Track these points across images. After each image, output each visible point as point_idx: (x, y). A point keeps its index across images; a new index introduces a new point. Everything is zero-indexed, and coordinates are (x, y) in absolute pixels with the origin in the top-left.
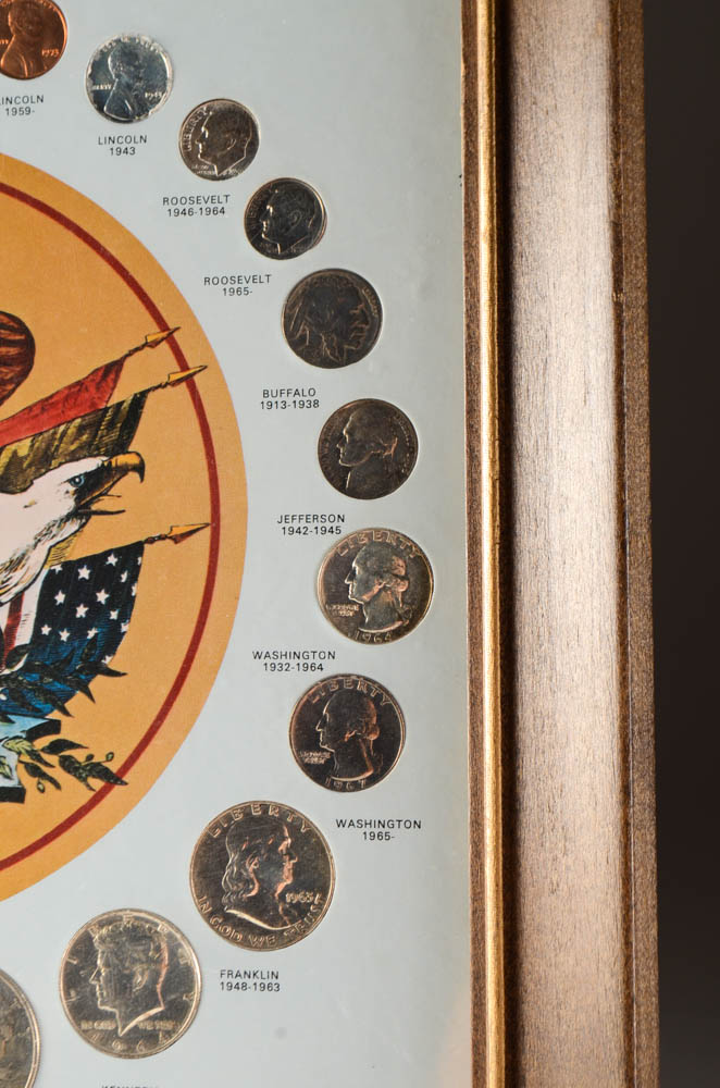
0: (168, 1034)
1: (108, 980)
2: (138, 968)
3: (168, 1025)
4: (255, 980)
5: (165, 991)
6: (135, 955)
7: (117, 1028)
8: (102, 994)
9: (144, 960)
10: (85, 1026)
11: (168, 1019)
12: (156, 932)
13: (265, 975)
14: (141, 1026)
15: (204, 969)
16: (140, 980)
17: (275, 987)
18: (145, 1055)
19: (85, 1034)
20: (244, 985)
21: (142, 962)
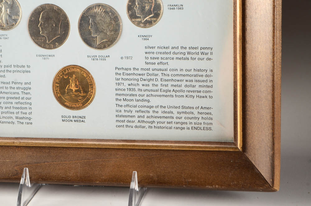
0: (155, 21)
1: (139, 8)
2: (146, 5)
3: (155, 19)
4: (177, 7)
5: (154, 11)
6: (146, 1)
7: (141, 20)
8: (137, 12)
10: (133, 20)
11: (154, 18)
13: (179, 6)
14: (148, 20)
15: (164, 5)
16: (147, 8)
17: (182, 9)
18: (149, 27)
19: (133, 22)
20: (174, 8)
21: (147, 3)
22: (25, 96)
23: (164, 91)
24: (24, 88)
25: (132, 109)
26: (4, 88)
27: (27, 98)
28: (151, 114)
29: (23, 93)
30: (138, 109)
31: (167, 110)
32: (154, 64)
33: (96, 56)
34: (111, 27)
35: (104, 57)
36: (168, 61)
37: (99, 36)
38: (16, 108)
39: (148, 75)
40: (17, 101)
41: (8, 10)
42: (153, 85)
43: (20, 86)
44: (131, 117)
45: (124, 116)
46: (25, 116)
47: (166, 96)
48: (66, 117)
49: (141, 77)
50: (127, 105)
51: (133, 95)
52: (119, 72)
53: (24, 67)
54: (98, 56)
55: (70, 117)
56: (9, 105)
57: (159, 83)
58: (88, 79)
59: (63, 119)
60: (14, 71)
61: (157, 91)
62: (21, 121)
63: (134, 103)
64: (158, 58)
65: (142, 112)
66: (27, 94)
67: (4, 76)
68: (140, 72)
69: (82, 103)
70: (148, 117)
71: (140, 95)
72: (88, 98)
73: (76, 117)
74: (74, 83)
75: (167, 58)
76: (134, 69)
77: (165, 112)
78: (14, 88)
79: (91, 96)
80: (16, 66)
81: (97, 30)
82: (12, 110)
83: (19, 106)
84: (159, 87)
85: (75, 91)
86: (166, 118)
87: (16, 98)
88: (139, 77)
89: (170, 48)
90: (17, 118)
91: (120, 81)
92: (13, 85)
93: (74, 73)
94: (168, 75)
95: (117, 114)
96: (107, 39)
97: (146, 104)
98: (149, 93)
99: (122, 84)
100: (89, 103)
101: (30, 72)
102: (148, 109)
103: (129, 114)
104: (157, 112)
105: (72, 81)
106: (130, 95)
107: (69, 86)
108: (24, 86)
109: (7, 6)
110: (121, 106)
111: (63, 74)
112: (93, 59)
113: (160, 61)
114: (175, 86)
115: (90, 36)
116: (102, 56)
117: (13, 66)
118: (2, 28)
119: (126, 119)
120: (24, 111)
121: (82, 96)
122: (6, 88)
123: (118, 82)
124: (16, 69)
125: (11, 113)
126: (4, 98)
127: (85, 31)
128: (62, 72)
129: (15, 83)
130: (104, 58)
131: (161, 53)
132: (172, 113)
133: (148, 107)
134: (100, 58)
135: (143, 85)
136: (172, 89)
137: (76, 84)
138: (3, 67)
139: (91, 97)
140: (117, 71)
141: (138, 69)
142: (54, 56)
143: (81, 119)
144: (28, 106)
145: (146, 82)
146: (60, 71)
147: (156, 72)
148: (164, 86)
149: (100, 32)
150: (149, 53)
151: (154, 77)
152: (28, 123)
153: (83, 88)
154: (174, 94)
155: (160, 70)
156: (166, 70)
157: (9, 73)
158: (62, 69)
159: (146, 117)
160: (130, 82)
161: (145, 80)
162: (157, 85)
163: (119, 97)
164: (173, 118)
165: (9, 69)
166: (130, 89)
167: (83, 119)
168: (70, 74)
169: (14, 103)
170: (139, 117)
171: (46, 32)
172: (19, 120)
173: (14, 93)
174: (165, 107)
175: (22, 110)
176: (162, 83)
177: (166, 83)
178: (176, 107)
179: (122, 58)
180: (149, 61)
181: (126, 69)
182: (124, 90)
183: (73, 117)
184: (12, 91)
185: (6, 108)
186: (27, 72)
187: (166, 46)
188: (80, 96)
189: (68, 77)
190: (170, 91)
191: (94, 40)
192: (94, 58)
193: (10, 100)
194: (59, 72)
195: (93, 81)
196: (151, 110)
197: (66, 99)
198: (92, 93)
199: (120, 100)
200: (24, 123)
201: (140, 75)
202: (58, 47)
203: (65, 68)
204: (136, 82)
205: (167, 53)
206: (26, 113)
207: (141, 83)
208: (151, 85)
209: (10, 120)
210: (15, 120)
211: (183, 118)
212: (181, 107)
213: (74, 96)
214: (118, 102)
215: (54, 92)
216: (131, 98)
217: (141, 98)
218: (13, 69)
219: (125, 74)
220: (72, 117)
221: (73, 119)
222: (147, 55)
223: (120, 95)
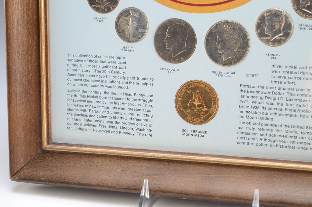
0: (284, 40)
2: (277, 23)
3: (283, 38)
4: (308, 27)
5: (283, 30)
6: (276, 20)
7: (270, 39)
8: (266, 30)
9: (278, 21)
10: (262, 38)
12: (282, 14)
13: (311, 26)
14: (277, 39)
16: (277, 27)
18: (277, 46)
19: (262, 40)
20: (305, 28)
21: (277, 22)
22: (147, 108)
23: (289, 110)
24: (146, 101)
25: (254, 126)
26: (126, 99)
27: (148, 111)
28: (274, 132)
29: (145, 105)
30: (260, 127)
31: (290, 129)
32: (281, 82)
33: (221, 72)
34: (239, 45)
35: (229, 73)
36: (295, 80)
37: (226, 53)
38: (137, 120)
39: (274, 93)
40: (139, 112)
41: (135, 23)
42: (278, 104)
43: (142, 98)
44: (254, 134)
45: (246, 133)
46: (145, 127)
47: (291, 116)
48: (187, 131)
49: (266, 95)
50: (250, 123)
51: (257, 113)
52: (243, 89)
53: (147, 79)
54: (223, 73)
55: (190, 131)
56: (129, 117)
57: (284, 102)
58: (212, 95)
59: (184, 133)
60: (137, 84)
61: (281, 110)
62: (141, 132)
63: (257, 121)
64: (285, 77)
65: (265, 130)
66: (148, 106)
67: (127, 88)
68: (265, 90)
69: (203, 118)
70: (270, 135)
71: (263, 113)
72: (210, 113)
73: (196, 131)
74: (197, 98)
75: (294, 78)
76: (260, 87)
77: (289, 132)
78: (136, 100)
79: (214, 111)
80: (139, 79)
81: (224, 47)
82: (132, 121)
83: (140, 117)
84: (284, 106)
85: (198, 106)
86: (289, 137)
87: (138, 110)
88: (264, 95)
89: (298, 67)
90: (137, 129)
91: (244, 98)
92: (135, 97)
93: (198, 88)
94: (294, 95)
95: (239, 130)
96: (233, 56)
97: (269, 122)
98: (273, 112)
99: (246, 101)
100: (211, 119)
101: (153, 84)
102: (271, 128)
103: (252, 131)
104: (280, 131)
105: (195, 96)
106: (254, 113)
107: (192, 100)
108: (146, 98)
109: (134, 19)
110: (244, 123)
111: (187, 88)
112: (217, 75)
113: (287, 80)
114: (301, 106)
115: (217, 52)
116: (227, 73)
117: (136, 78)
118: (128, 40)
119: (248, 136)
120: (145, 123)
121: (204, 111)
122: (128, 99)
123: (241, 99)
124: (139, 81)
125: (132, 124)
126: (125, 109)
127: (211, 47)
128: (186, 86)
129: (137, 95)
130: (229, 75)
131: (288, 72)
132: (296, 132)
133: (271, 125)
134: (226, 74)
135: (268, 103)
136: (297, 108)
137: (199, 99)
138: (126, 78)
139: (213, 113)
140: (242, 88)
141: (263, 87)
142: (178, 70)
143: (202, 134)
144: (149, 118)
145: (271, 101)
146: (184, 85)
147: (281, 91)
148: (290, 105)
149: (227, 49)
150: (276, 72)
151: (280, 96)
152: (148, 135)
153: (205, 103)
154: (299, 113)
155: (286, 89)
156: (292, 89)
157: (132, 85)
158: (186, 84)
159: (268, 135)
160: (254, 100)
161: (270, 98)
162: (282, 105)
163: (242, 114)
164: (296, 137)
165: (132, 81)
166: (254, 107)
167: (204, 134)
168: (194, 89)
169: (135, 114)
170: (261, 135)
171: (172, 46)
172: (139, 131)
173: (136, 105)
174: (288, 127)
175: (142, 122)
176: (287, 102)
177: (292, 102)
178: (300, 127)
179: (248, 75)
180: (276, 79)
181: (251, 87)
182: (248, 107)
183: (194, 131)
184: (134, 102)
185: (127, 119)
186: (150, 84)
187: (293, 66)
188: (202, 111)
189: (191, 92)
190: (295, 111)
191: (221, 57)
192: (219, 74)
193: (131, 112)
194: (182, 87)
195: (217, 97)
196: (274, 129)
197: (187, 113)
198: (215, 108)
199: (243, 117)
200: (144, 135)
201: (265, 93)
202: (183, 61)
203: (188, 82)
204: (260, 100)
205: (295, 73)
206: (146, 125)
207: (265, 101)
208: (275, 104)
209: (130, 131)
210: (135, 132)
211: (307, 139)
212: (305, 127)
213: (196, 110)
214: (241, 119)
215: (176, 106)
216: (255, 115)
217: (265, 116)
218: (136, 81)
219: (250, 92)
220: (192, 131)
221: (194, 134)
222: (274, 74)
223: (243, 112)
